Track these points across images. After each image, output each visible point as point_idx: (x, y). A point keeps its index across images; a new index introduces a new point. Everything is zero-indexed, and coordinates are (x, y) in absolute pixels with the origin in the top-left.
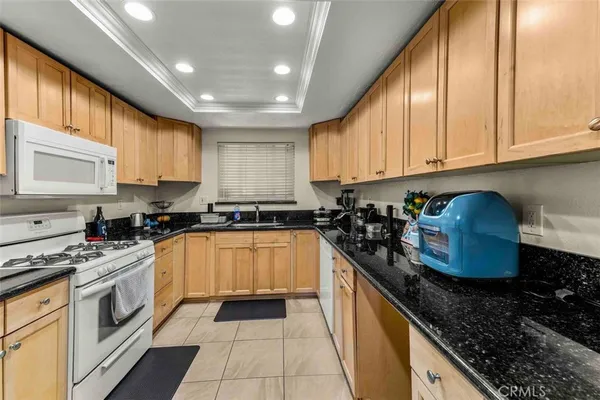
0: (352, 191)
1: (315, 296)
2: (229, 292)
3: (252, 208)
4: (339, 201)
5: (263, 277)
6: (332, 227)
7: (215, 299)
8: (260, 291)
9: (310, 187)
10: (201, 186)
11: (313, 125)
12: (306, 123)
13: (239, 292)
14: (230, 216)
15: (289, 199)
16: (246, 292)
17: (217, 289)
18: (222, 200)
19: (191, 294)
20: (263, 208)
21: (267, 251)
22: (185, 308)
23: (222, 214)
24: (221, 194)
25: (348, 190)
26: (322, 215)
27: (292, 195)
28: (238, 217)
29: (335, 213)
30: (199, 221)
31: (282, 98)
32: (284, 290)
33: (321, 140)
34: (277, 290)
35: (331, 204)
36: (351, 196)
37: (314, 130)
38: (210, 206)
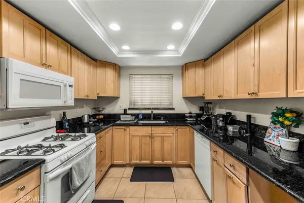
0: (211, 103)
1: (189, 166)
2: (138, 162)
3: (149, 112)
4: (201, 109)
5: (157, 153)
6: (196, 124)
7: (130, 165)
8: (155, 162)
9: (183, 100)
10: (120, 98)
11: (186, 64)
12: (182, 63)
13: (144, 162)
14: (137, 116)
15: (171, 107)
16: (148, 162)
17: (131, 160)
18: (132, 107)
19: (115, 162)
20: (155, 112)
22: (113, 170)
23: (132, 115)
24: (131, 104)
25: (209, 102)
26: (191, 117)
27: (172, 104)
28: (141, 117)
29: (198, 116)
30: (120, 119)
31: (171, 47)
32: (170, 162)
33: (191, 73)
34: (166, 162)
35: (195, 110)
36: (209, 105)
37: (186, 67)
38: (125, 110)
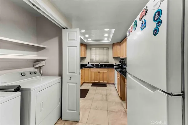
0: (123, 60)
1: (114, 84)
2: (94, 81)
3: (98, 63)
4: (120, 62)
5: (101, 79)
6: (118, 68)
7: (91, 83)
8: (100, 82)
9: (113, 59)
10: (86, 58)
11: (113, 44)
12: (112, 43)
13: (96, 81)
14: (93, 65)
15: (108, 61)
16: (97, 82)
17: (91, 81)
18: (91, 61)
19: (85, 81)
20: (101, 63)
21: (102, 73)
22: (84, 84)
23: (91, 64)
24: (91, 60)
25: (122, 59)
26: (115, 65)
27: (108, 60)
28: (95, 65)
29: (119, 65)
30: (87, 66)
32: (106, 82)
33: (115, 47)
34: (104, 82)
35: (118, 63)
36: (123, 61)
37: (114, 45)
38: (89, 63)
